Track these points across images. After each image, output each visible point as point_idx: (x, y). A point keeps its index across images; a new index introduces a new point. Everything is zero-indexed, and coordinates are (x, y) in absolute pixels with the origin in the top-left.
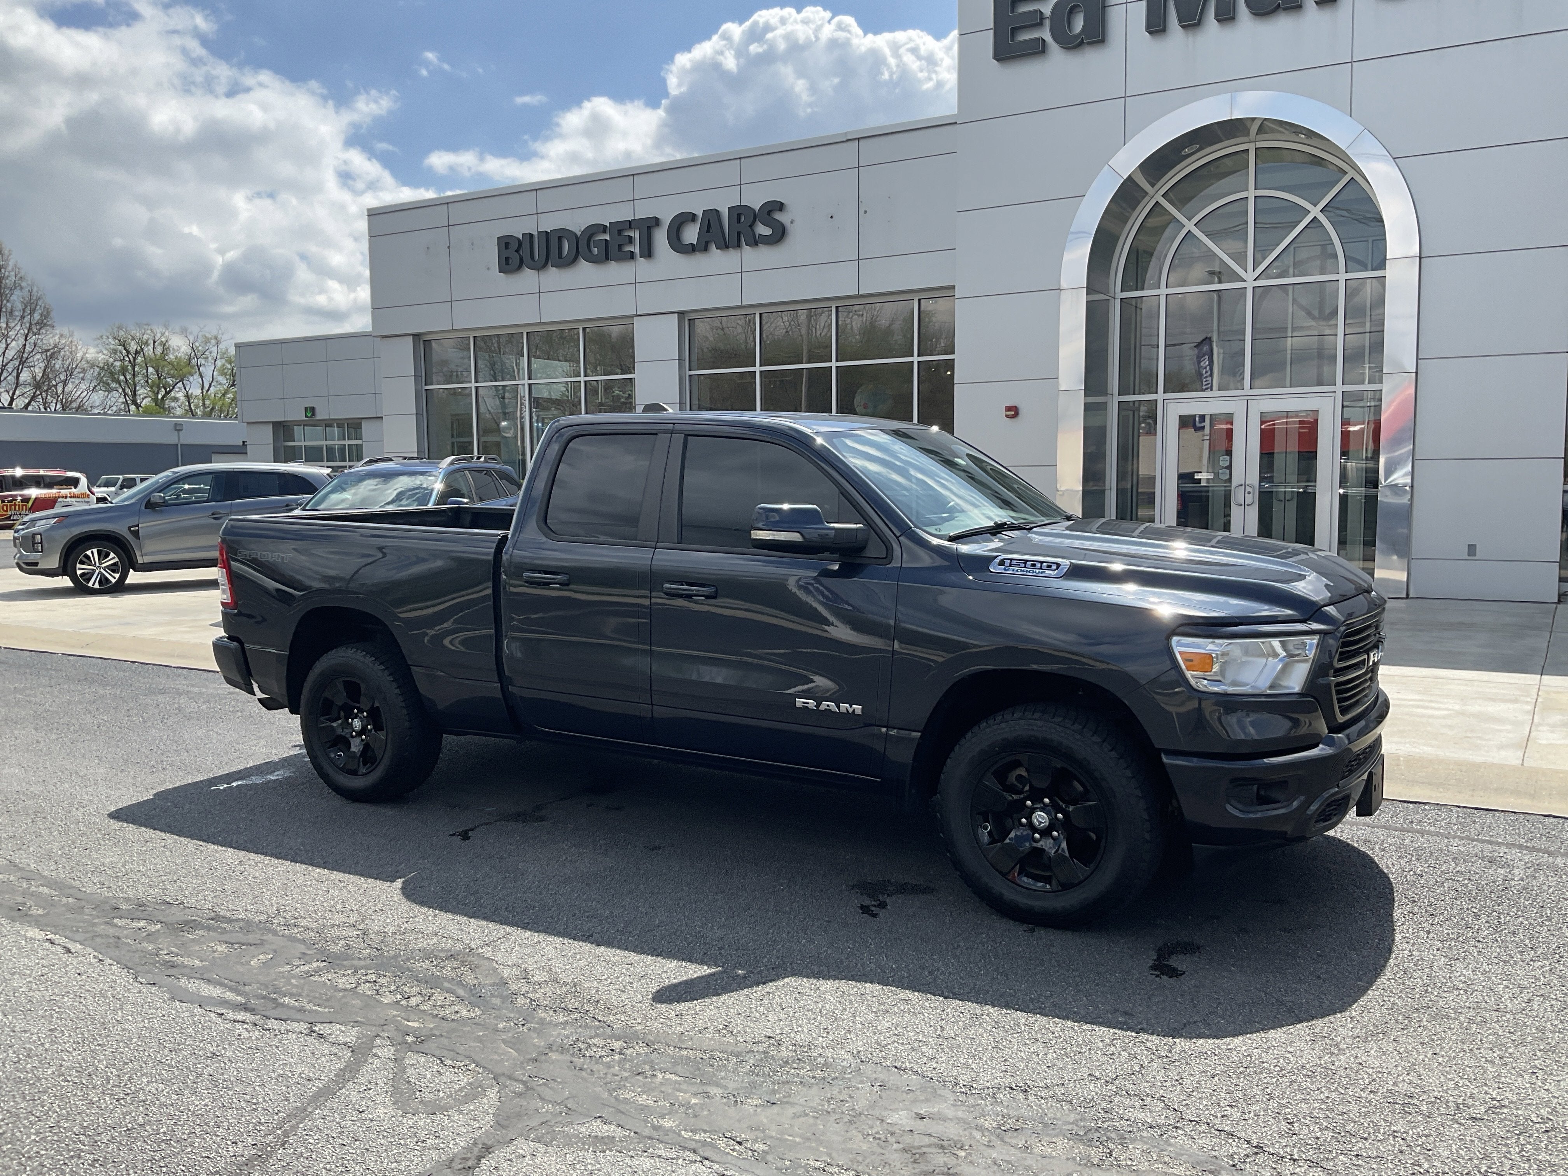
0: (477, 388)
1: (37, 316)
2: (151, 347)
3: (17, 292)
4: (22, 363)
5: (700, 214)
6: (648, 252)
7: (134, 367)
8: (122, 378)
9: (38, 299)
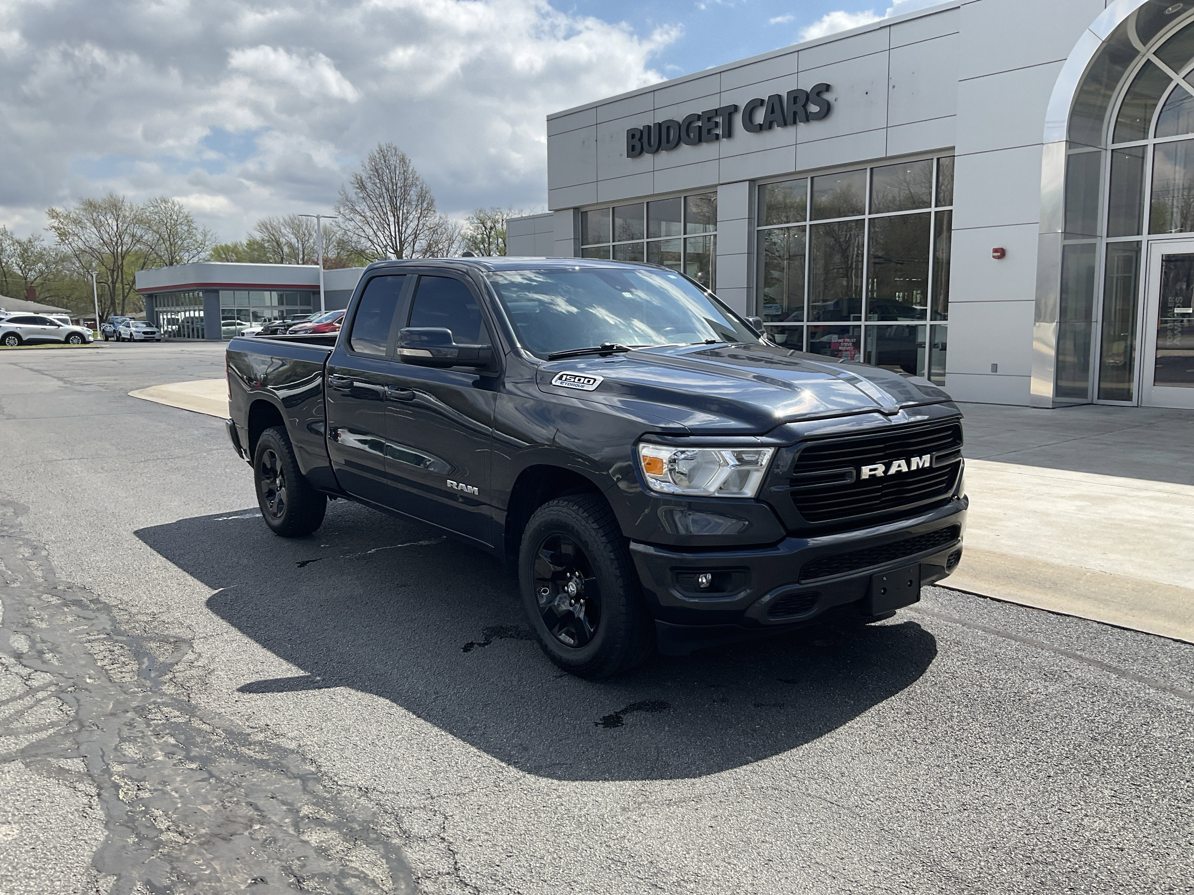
0: (614, 246)
1: (425, 205)
2: (500, 225)
3: (414, 189)
4: (416, 237)
5: (766, 99)
6: (729, 134)
7: (489, 238)
8: (482, 246)
9: (426, 193)
